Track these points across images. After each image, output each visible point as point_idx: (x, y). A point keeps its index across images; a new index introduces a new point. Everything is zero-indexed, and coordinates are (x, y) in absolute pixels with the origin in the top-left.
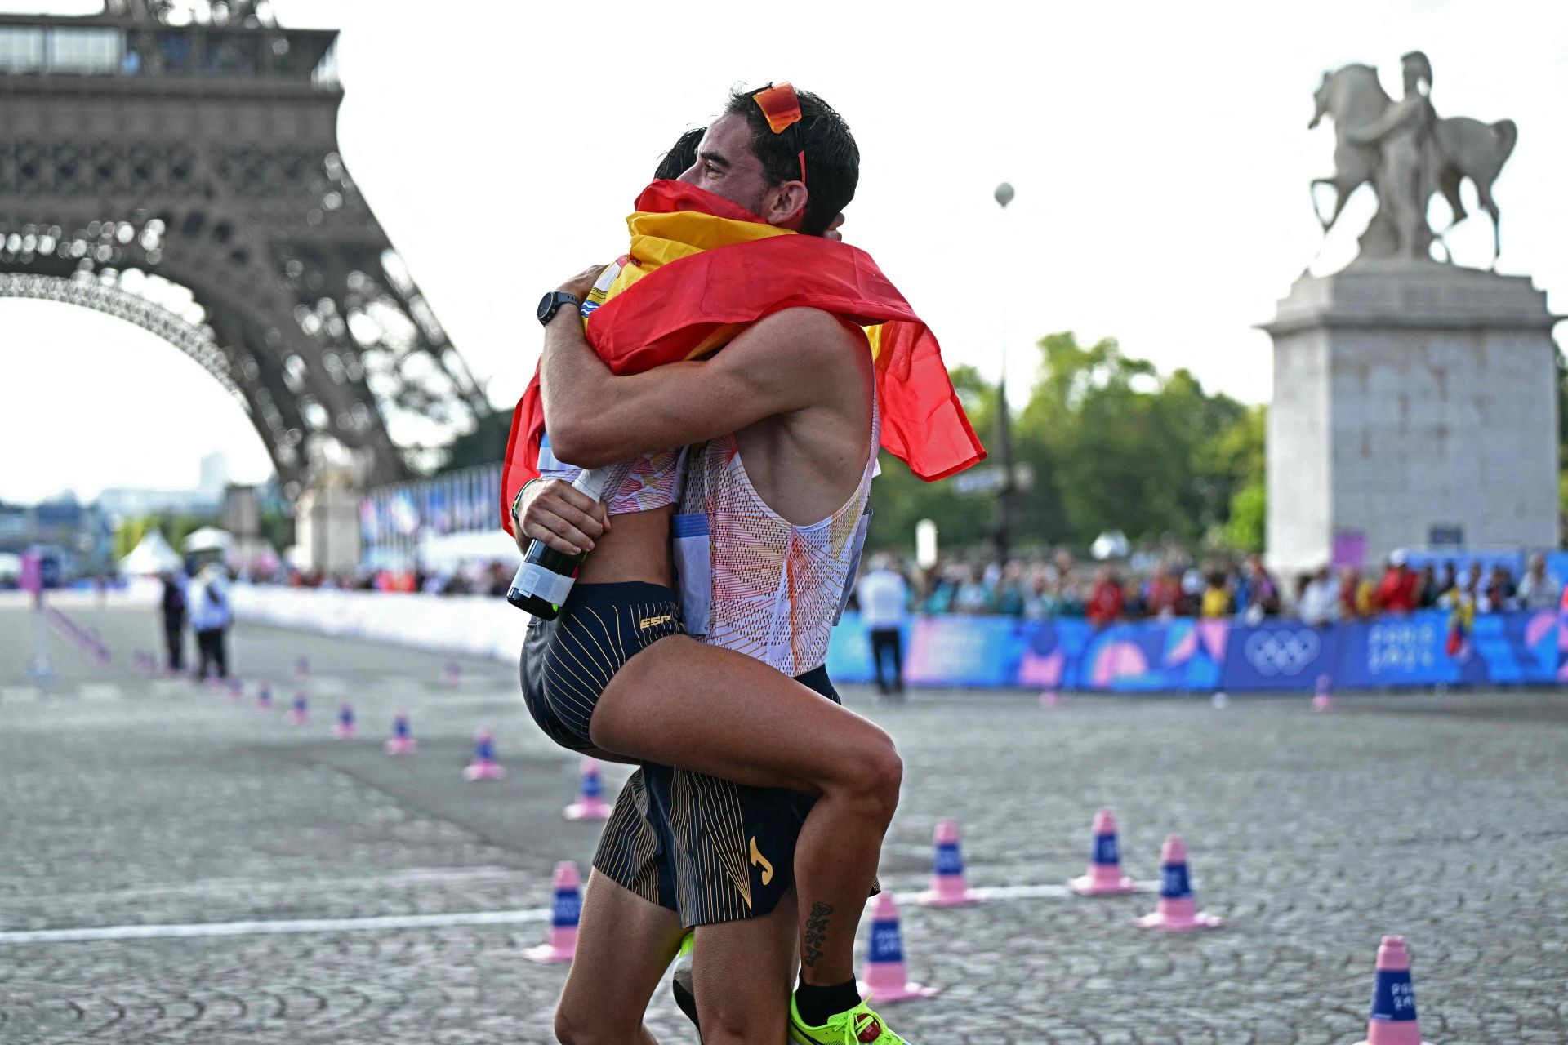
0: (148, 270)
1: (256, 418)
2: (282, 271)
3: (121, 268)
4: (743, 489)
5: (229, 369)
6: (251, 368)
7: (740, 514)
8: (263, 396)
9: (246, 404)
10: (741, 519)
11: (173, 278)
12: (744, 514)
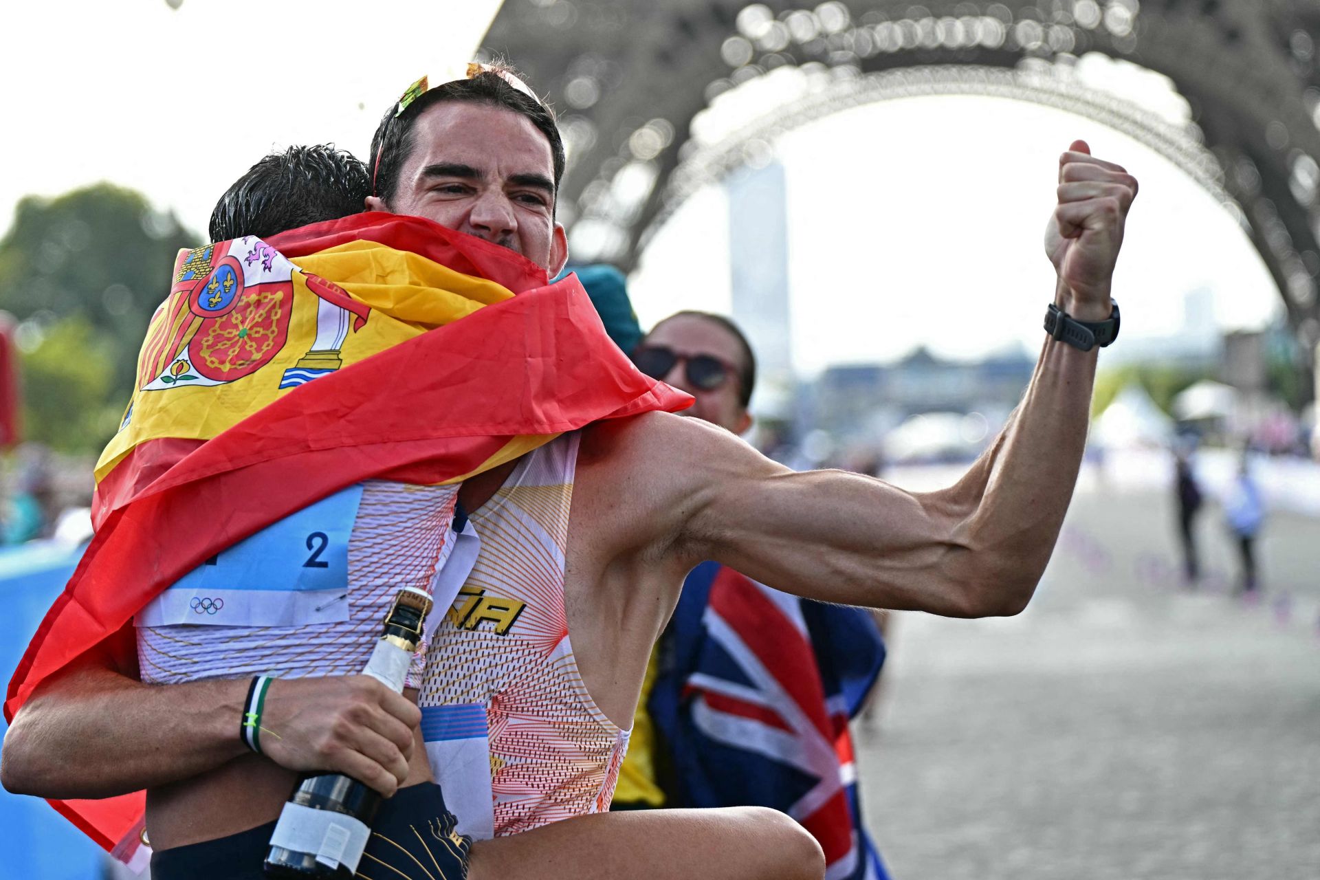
0: (1114, 52)
1: (1258, 239)
2: (1285, 46)
3: (1079, 52)
4: (567, 687)
5: (1223, 181)
6: (1247, 176)
7: (560, 719)
8: (1263, 210)
9: (1246, 221)
10: (562, 726)
11: (1147, 63)
12: (565, 719)
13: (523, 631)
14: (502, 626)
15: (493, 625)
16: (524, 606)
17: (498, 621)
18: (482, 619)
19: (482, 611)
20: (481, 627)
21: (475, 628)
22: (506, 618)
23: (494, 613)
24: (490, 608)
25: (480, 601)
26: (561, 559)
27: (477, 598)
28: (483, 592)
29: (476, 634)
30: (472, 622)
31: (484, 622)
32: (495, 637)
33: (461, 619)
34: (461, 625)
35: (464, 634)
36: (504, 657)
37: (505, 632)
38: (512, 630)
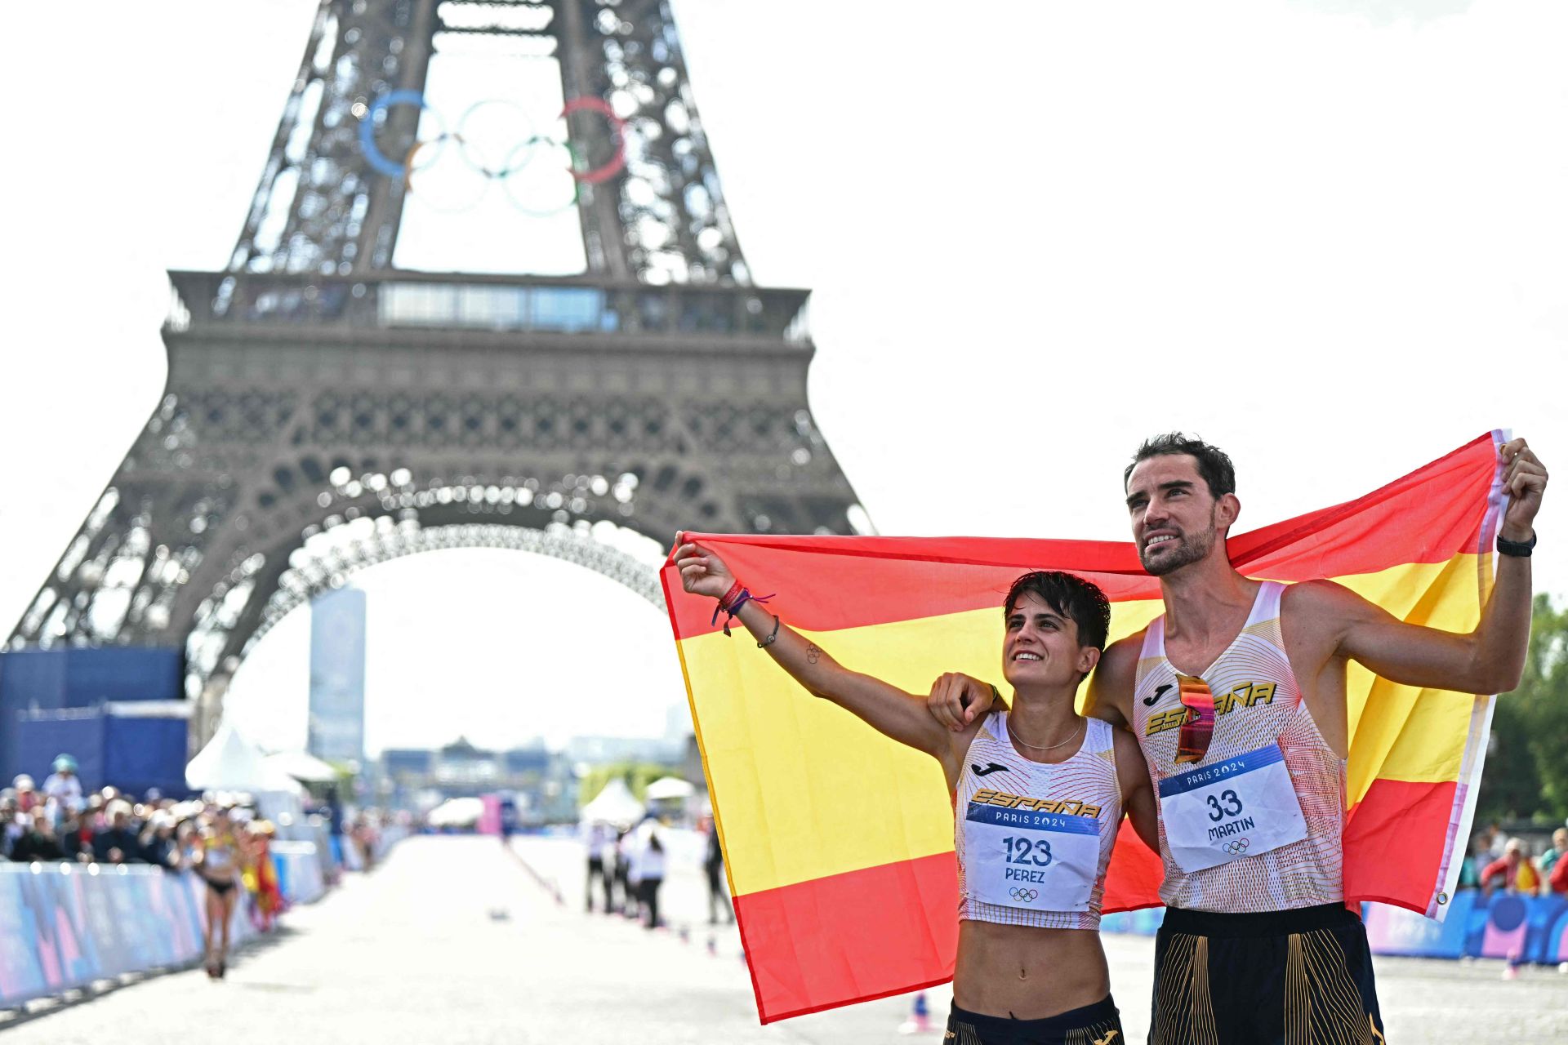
0: (620, 522)
2: (751, 525)
3: (594, 520)
11: (645, 531)
13: (1278, 699)
14: (1269, 698)
15: (1263, 700)
16: (1276, 685)
17: (1265, 697)
18: (1256, 698)
19: (1255, 694)
20: (1257, 703)
21: (1254, 704)
22: (1268, 694)
23: (1262, 693)
24: (1258, 691)
25: (1252, 689)
26: (1284, 656)
27: (1249, 689)
28: (1251, 684)
29: (1256, 707)
30: (1251, 702)
31: (1258, 700)
32: (1266, 706)
33: (1246, 702)
34: (1247, 705)
35: (1250, 710)
36: (1274, 715)
37: (1271, 702)
38: (1274, 699)
